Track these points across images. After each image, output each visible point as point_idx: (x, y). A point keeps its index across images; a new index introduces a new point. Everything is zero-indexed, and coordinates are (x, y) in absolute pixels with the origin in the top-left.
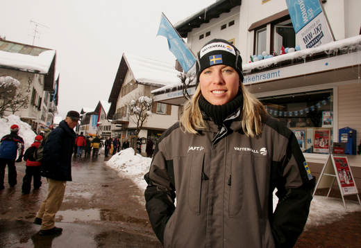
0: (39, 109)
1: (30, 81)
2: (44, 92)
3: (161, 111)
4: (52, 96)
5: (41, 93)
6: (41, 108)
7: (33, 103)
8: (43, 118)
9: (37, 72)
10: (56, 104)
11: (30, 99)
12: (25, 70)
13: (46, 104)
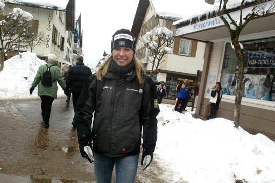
0: (62, 49)
1: (50, 18)
2: (67, 32)
3: (183, 52)
4: (76, 37)
5: (63, 32)
6: (65, 48)
7: (54, 42)
8: (67, 59)
9: (55, 8)
10: (81, 45)
11: (50, 37)
12: (45, 7)
13: (70, 44)
